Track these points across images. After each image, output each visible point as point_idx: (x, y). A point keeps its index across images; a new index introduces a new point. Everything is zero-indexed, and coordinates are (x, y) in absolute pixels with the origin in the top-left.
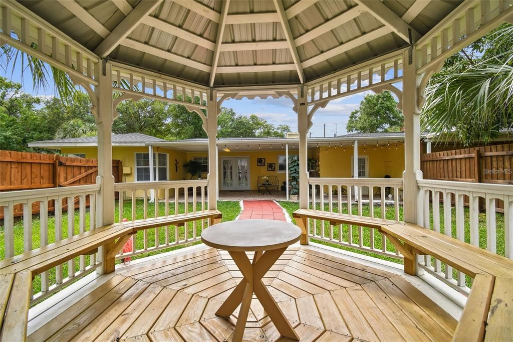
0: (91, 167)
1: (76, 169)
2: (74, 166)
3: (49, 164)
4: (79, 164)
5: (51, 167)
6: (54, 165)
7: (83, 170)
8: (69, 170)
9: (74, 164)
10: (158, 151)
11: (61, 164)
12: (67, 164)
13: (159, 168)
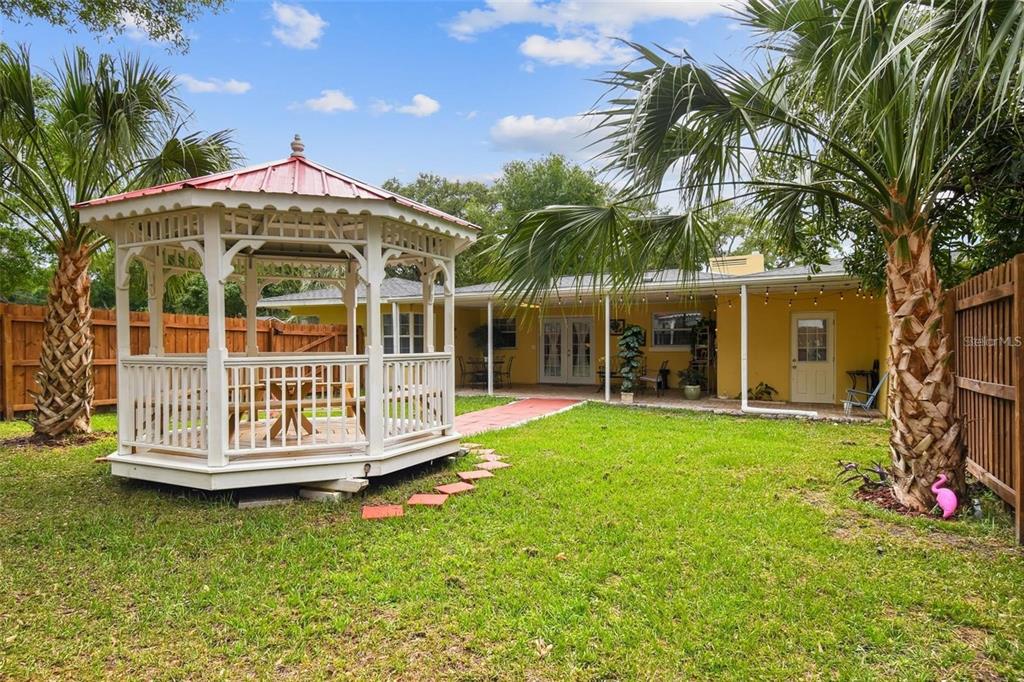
0: (317, 337)
1: (296, 339)
2: (294, 336)
3: (264, 332)
4: (301, 333)
5: (266, 335)
6: (269, 333)
7: (305, 341)
8: (287, 340)
9: (293, 333)
10: (411, 310)
11: (277, 333)
12: (285, 332)
13: (415, 339)
